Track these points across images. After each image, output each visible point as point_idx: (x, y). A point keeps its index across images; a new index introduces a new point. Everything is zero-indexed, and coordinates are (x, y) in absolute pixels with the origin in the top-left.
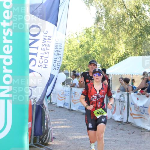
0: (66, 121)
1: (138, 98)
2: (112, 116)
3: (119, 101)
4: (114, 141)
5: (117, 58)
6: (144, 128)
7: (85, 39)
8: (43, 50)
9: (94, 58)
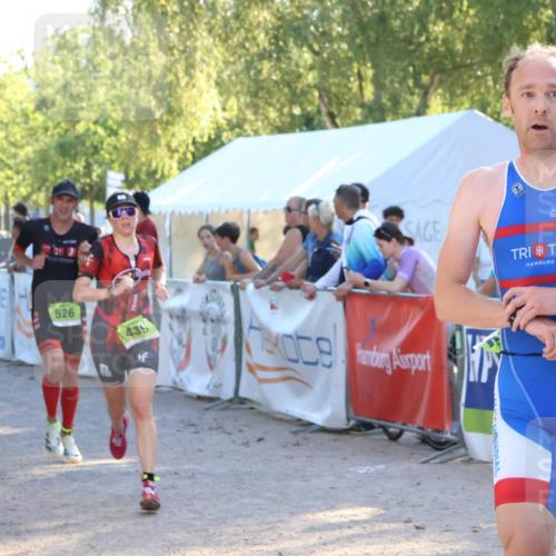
1: (274, 302)
2: (177, 380)
3: (204, 317)
4: (189, 478)
5: (187, 147)
6: (300, 416)
9: (96, 150)
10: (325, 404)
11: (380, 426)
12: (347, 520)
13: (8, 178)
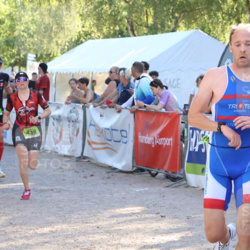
1: (102, 114)
2: (55, 148)
3: (69, 119)
4: (58, 192)
5: (65, 43)
6: (111, 165)
7: (6, 9)
9: (23, 43)
10: (123, 160)
11: (147, 170)
12: (130, 213)
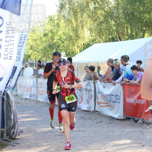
0: (33, 113)
1: (104, 86)
2: (79, 106)
3: (86, 90)
4: (82, 132)
5: (82, 46)
6: (111, 116)
7: (49, 27)
8: (7, 42)
9: (59, 46)
10: (118, 112)
11: (132, 119)
12: (124, 143)
13: (36, 54)
